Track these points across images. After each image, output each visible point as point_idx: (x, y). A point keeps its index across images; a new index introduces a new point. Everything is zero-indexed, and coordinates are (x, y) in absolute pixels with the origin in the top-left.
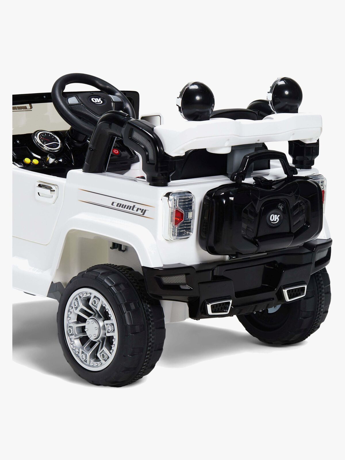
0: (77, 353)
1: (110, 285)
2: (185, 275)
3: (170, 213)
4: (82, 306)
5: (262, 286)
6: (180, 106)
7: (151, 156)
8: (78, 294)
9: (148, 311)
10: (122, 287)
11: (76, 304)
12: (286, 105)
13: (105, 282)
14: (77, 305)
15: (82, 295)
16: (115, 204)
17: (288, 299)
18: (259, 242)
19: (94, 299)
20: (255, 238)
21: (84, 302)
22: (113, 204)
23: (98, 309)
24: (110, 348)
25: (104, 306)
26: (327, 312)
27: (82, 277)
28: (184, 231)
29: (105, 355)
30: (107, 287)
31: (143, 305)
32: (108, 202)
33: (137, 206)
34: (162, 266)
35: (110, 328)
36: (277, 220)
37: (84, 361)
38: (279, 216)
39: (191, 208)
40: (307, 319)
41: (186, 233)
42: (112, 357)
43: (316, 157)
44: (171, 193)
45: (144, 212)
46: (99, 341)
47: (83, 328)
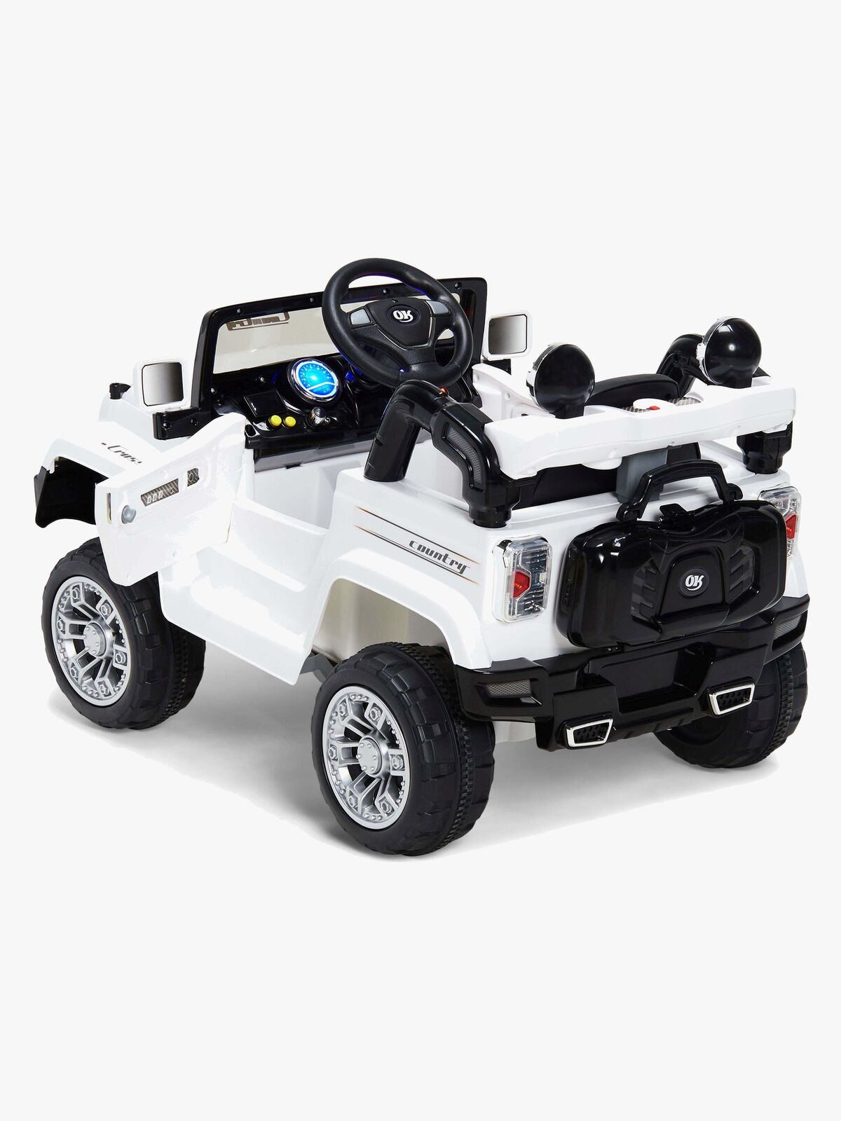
0: (342, 792)
1: (400, 690)
2: (528, 681)
3: (506, 578)
4: (352, 715)
5: (673, 685)
6: (532, 383)
7: (478, 476)
8: (348, 694)
9: (462, 739)
10: (421, 694)
11: (343, 710)
12: (731, 370)
13: (392, 683)
14: (344, 713)
15: (353, 697)
16: (415, 546)
17: (718, 711)
18: (661, 626)
19: (374, 710)
20: (657, 617)
21: (356, 709)
22: (412, 543)
23: (379, 727)
24: (396, 796)
25: (389, 723)
26: (798, 718)
27: (355, 667)
28: (532, 603)
29: (387, 805)
30: (395, 693)
31: (455, 729)
32: (404, 539)
33: (452, 557)
34: (489, 666)
35: (398, 763)
36: (698, 584)
37: (354, 807)
38: (702, 577)
39: (544, 563)
40: (761, 732)
41: (534, 606)
42: (399, 811)
43: (785, 453)
44: (510, 541)
45: (462, 568)
46: (378, 777)
47: (354, 751)
